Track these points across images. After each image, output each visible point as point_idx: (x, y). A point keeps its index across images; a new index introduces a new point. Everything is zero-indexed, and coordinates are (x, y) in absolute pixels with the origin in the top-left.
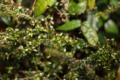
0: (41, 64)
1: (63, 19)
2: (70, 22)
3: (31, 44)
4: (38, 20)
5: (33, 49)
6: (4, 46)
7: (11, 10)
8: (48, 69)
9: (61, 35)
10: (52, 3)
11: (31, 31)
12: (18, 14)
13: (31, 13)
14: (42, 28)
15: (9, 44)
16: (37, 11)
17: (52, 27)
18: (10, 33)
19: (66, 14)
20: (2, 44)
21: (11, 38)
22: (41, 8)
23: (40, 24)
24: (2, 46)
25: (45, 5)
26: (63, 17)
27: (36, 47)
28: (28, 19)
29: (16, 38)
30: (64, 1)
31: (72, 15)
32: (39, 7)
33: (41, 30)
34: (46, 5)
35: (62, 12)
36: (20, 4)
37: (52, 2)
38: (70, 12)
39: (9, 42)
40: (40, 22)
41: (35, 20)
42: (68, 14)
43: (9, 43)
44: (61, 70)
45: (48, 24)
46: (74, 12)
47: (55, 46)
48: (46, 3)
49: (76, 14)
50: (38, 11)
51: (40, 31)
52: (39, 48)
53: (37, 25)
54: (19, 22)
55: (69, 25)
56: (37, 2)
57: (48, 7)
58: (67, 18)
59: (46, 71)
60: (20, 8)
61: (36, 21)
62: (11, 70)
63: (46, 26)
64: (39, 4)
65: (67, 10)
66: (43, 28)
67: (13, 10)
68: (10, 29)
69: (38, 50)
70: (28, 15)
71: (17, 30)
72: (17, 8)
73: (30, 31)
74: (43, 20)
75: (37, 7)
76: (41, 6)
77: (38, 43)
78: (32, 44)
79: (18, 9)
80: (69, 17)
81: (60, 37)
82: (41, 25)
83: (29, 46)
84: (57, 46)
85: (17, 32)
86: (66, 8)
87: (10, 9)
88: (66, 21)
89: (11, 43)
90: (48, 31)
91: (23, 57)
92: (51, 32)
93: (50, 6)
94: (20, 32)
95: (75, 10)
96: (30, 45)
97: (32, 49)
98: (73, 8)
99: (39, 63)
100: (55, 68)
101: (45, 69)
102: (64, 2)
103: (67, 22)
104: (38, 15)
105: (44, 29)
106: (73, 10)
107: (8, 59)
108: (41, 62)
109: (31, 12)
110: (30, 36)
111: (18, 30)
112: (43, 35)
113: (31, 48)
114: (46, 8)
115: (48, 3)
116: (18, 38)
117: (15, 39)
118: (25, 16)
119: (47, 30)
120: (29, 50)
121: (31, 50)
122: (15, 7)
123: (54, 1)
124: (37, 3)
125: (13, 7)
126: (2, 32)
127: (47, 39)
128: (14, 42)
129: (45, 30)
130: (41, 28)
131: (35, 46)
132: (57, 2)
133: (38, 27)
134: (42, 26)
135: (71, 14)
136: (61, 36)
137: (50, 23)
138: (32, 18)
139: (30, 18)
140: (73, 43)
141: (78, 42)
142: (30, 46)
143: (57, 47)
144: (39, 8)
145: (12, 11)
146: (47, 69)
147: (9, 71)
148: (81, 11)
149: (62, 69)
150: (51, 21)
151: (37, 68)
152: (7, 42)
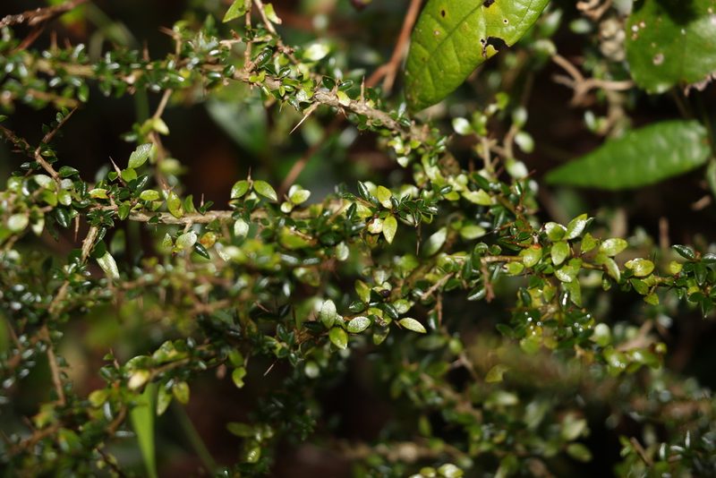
0: (451, 405)
1: (589, 118)
2: (634, 136)
3: (387, 286)
4: (430, 132)
5: (402, 316)
6: (213, 307)
7: (263, 74)
8: (498, 439)
9: (574, 234)
10: (523, 25)
11: (387, 204)
12: (303, 96)
13: (389, 82)
14: (458, 182)
15: (246, 294)
16: (427, 72)
17: (518, 170)
18: (253, 216)
19: (612, 87)
20: (199, 298)
21: (258, 256)
22: (452, 54)
23: (441, 155)
24: (199, 308)
25: (476, 37)
26: (589, 101)
27: (418, 300)
28: (368, 124)
29: (289, 252)
30: (595, 8)
31: (649, 92)
32: (435, 45)
33: (450, 197)
34: (483, 36)
35: (587, 75)
36: (320, 22)
37: (522, 14)
38: (634, 75)
39: (243, 281)
40: (442, 145)
41: (415, 131)
42: (621, 85)
43: (244, 288)
44: (580, 440)
45: (498, 150)
46: (661, 73)
47: (537, 303)
48: (482, 22)
49: (678, 89)
50: (433, 75)
51: (444, 204)
52: (439, 306)
53: (425, 160)
54: (314, 135)
55: (631, 151)
56: (426, 17)
57: (491, 50)
58: (616, 113)
59: (485, 447)
60: (317, 51)
61: (419, 136)
62: (261, 445)
63: (480, 164)
64: (439, 31)
65: (620, 56)
66: (463, 178)
67: (271, 70)
68: (253, 190)
69: (432, 324)
70: (367, 99)
71: (298, 194)
72: (300, 58)
73: (381, 208)
74: (461, 126)
75: (425, 47)
76: (450, 43)
77: (429, 277)
78: (394, 285)
79: (306, 61)
80: (631, 101)
81: (571, 242)
82: (450, 160)
83: (374, 296)
84: (551, 302)
85: (297, 208)
86: (608, 48)
87: (257, 70)
88: (611, 129)
89: (256, 291)
90: (493, 201)
91: (341, 365)
92: (510, 205)
93: (509, 42)
94: (320, 207)
95: (667, 60)
96: (378, 289)
97: (391, 315)
98: (656, 52)
99: (438, 400)
100: (543, 431)
101: (476, 437)
102: (598, 13)
103: (619, 133)
104: (431, 95)
105: (470, 186)
106: (659, 60)
107: (240, 384)
108: (449, 393)
109: (388, 71)
110: (381, 235)
111: (307, 193)
112: (465, 224)
113: (387, 313)
114: (482, 58)
115: (492, 23)
116: (301, 253)
117: (283, 263)
118: (347, 109)
119: (487, 191)
120: (374, 326)
121: (387, 321)
122: (286, 50)
123: (531, 13)
124: (422, 22)
125: (274, 49)
126: (208, 210)
127: (488, 259)
128: (277, 280)
129: (476, 197)
130: (451, 180)
131: (410, 297)
132: (552, 10)
133: (432, 172)
134: (455, 169)
135: (641, 85)
136: (578, 239)
137: (508, 143)
138: (394, 117)
139: (382, 117)
140: (658, 280)
141: (691, 275)
142: (381, 299)
143: (552, 309)
144: (434, 54)
145: (269, 81)
146: (492, 436)
147: (251, 448)
148: (706, 69)
149: (587, 433)
150: (514, 130)
151: (424, 425)
152: (235, 280)
